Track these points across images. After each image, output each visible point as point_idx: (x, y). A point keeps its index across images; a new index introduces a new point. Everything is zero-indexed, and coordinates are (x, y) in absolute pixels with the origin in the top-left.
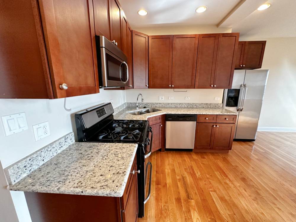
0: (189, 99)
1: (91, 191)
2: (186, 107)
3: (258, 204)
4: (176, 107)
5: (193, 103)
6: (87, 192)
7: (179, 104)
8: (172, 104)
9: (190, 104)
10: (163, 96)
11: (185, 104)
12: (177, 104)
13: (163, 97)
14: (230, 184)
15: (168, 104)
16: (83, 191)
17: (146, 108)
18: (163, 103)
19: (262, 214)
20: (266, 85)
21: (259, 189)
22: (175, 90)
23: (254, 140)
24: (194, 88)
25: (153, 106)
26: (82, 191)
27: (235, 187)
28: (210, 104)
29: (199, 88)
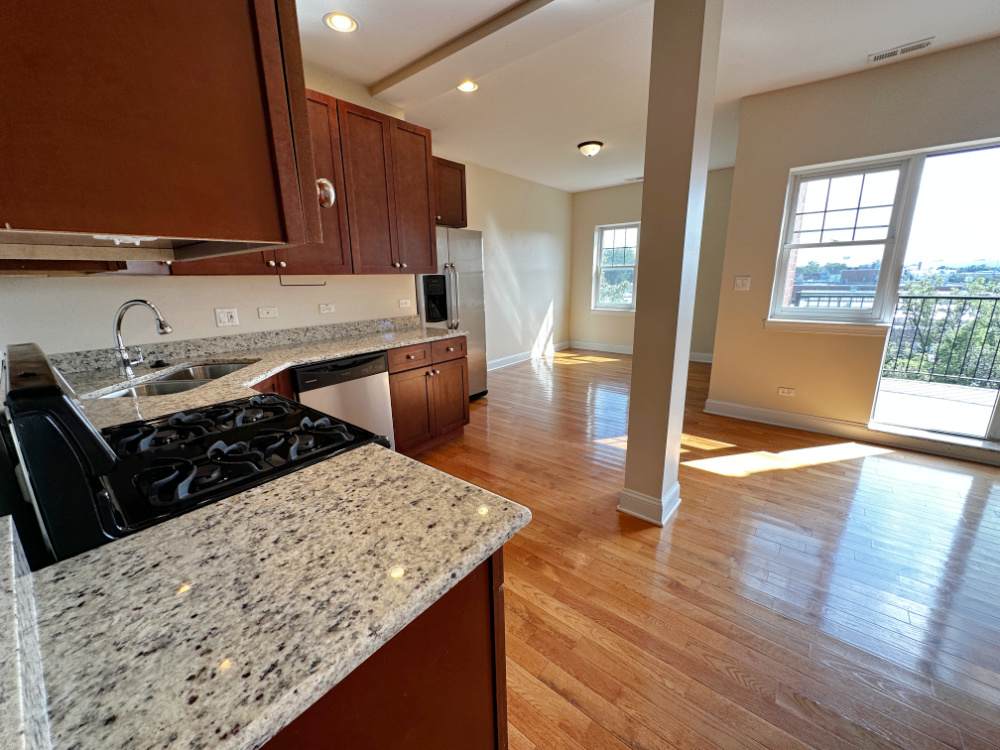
0: (333, 310)
1: (474, 556)
2: (329, 337)
3: (560, 490)
4: (295, 344)
5: (347, 321)
6: (466, 563)
7: (302, 329)
8: (277, 334)
9: (340, 327)
10: (233, 308)
11: (323, 330)
12: (296, 331)
13: (235, 310)
14: (509, 486)
15: (264, 335)
16: (453, 571)
17: (168, 365)
18: (241, 336)
19: (573, 499)
20: (483, 269)
21: (546, 469)
22: (286, 279)
23: (485, 393)
24: (353, 273)
25: (193, 354)
26: (450, 574)
27: (517, 485)
28: (393, 320)
29: (364, 272)
